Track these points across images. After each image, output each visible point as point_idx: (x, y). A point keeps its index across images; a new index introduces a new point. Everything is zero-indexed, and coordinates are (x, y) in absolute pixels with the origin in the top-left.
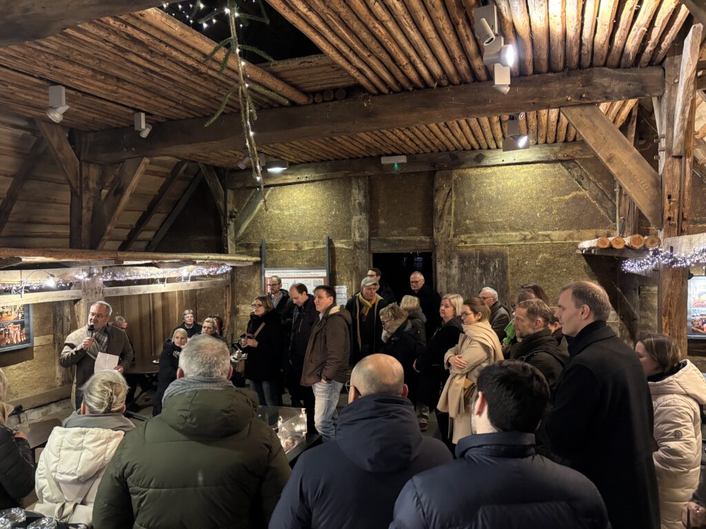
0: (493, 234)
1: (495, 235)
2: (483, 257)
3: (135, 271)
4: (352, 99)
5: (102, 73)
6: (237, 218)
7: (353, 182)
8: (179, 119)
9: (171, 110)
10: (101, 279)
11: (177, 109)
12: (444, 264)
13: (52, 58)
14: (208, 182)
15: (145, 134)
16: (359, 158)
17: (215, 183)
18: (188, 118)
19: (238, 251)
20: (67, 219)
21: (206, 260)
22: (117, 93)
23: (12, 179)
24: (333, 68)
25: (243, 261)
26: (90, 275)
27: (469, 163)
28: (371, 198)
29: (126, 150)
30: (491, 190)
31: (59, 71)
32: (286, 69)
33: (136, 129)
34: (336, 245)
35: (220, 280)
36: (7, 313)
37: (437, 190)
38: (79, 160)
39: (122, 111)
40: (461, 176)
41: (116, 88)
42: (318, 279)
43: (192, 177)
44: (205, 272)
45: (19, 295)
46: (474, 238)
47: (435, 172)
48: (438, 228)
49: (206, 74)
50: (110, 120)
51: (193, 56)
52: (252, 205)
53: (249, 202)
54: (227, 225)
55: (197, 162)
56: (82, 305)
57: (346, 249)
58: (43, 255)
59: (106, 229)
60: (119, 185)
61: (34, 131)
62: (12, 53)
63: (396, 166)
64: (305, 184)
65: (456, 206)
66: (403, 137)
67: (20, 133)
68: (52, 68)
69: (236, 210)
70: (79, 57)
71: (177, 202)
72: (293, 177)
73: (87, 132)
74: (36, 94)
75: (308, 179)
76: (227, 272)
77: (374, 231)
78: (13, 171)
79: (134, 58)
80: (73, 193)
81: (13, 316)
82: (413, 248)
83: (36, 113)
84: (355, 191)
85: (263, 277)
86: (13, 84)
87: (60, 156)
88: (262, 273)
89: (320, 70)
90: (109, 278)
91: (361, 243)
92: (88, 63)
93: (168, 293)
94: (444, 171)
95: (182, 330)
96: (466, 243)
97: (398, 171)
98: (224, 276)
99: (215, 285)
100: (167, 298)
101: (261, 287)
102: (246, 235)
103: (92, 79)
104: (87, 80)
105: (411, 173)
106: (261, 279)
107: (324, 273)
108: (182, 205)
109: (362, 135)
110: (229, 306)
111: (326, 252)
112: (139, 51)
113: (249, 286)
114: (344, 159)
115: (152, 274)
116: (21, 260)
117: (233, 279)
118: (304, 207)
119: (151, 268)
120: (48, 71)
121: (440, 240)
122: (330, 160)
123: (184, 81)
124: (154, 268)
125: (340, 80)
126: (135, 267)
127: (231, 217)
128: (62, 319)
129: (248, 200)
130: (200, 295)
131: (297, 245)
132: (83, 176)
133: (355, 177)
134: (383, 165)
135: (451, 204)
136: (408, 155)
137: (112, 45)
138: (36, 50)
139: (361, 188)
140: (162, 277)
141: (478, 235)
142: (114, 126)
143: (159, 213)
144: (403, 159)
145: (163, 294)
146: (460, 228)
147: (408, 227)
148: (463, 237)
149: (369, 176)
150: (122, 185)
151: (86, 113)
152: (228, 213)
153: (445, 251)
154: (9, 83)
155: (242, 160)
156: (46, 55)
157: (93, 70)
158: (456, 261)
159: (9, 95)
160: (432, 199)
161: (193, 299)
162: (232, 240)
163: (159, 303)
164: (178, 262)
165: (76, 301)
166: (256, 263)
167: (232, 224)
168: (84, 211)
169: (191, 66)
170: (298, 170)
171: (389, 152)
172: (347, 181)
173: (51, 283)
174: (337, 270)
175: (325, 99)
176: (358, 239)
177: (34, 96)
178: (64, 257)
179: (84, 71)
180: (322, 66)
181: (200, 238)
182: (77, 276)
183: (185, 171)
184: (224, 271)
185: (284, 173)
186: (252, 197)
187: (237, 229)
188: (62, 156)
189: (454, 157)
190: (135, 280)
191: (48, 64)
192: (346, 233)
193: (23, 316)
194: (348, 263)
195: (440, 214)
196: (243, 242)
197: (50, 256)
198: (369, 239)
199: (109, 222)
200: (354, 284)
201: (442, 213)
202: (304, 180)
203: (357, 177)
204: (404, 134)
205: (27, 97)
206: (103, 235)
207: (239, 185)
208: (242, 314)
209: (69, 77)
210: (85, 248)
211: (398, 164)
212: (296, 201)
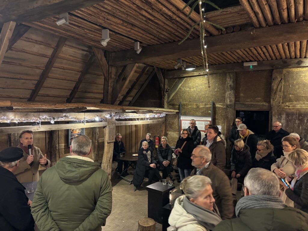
0: (305, 103)
1: (306, 103)
2: (300, 114)
3: (128, 115)
4: (244, 31)
5: (126, 22)
6: (169, 92)
7: (227, 75)
8: (153, 45)
9: (151, 40)
10: (114, 118)
11: (154, 39)
12: (277, 117)
13: (107, 14)
14: (158, 76)
15: (138, 52)
16: (231, 63)
17: (160, 76)
18: (157, 44)
19: (168, 107)
20: (103, 91)
21: (157, 111)
22: (130, 32)
23: (81, 73)
24: (238, 14)
25: (172, 112)
26: (111, 116)
27: (293, 65)
28: (236, 83)
29: (128, 60)
30: (305, 79)
31: (109, 21)
32: (213, 16)
33: (135, 50)
34: (217, 106)
35: (160, 120)
36: (75, 130)
37: (274, 79)
38: (108, 65)
39: (129, 41)
40: (288, 72)
41: (130, 29)
42: (207, 122)
43: (150, 73)
44: (156, 116)
45: (83, 124)
46: (294, 105)
47: (273, 70)
48: (273, 99)
49: (174, 20)
50: (123, 46)
51: (172, 10)
52: (176, 86)
53: (174, 85)
54: (164, 95)
55: (153, 66)
56: (107, 129)
57: (221, 108)
58: (95, 107)
59: (118, 96)
60: (125, 76)
61: (90, 52)
62: (90, 13)
63: (251, 67)
64: (202, 76)
65: (284, 88)
66: (260, 51)
67: (85, 53)
68: (106, 20)
69: (169, 88)
70: (119, 13)
71: (143, 84)
72: (197, 73)
73: (112, 52)
74: (95, 34)
75: (204, 74)
76: (163, 117)
77: (238, 99)
78: (81, 69)
79: (144, 13)
80: (105, 79)
81: (78, 131)
82: (258, 108)
83: (93, 43)
84: (228, 79)
85: (180, 120)
86: (87, 29)
87: (101, 63)
88: (179, 118)
89: (230, 15)
90: (118, 118)
91: (230, 105)
92: (122, 17)
93: (138, 125)
94: (278, 70)
95: (145, 142)
96: (289, 107)
97: (252, 69)
98: (162, 118)
99: (159, 122)
100: (138, 127)
101: (178, 124)
102: (172, 100)
103: (122, 25)
104: (119, 26)
105: (260, 70)
106: (179, 120)
107: (210, 119)
108: (145, 86)
109: (239, 51)
110: (164, 132)
111: (212, 109)
112: (147, 8)
113: (173, 123)
114: (223, 64)
115: (134, 116)
116: (86, 108)
117: (166, 120)
118: (201, 87)
119: (134, 113)
120: (103, 22)
121: (274, 105)
122: (216, 64)
123: (162, 24)
124: (135, 114)
125: (239, 21)
126: (128, 113)
127: (167, 91)
128: (95, 133)
129: (174, 84)
130: (151, 126)
131: (197, 105)
132: (110, 72)
133: (228, 73)
134: (244, 66)
135: (282, 86)
136: (259, 61)
137: (136, 6)
138: (101, 10)
139: (231, 78)
140: (138, 117)
141: (296, 103)
142: (124, 49)
143: (135, 89)
144: (255, 64)
145: (136, 125)
146: (286, 99)
147: (256, 97)
148: (287, 104)
149: (236, 72)
150: (126, 76)
151: (114, 43)
152: (165, 90)
153: (278, 110)
154: (85, 28)
155: (176, 65)
156: (105, 13)
157: (123, 20)
158: (284, 116)
159: (84, 35)
160: (271, 83)
161: (148, 128)
162: (166, 102)
163: (134, 129)
164: (146, 111)
165: (104, 127)
166: (177, 113)
167: (166, 95)
168: (110, 87)
169: (169, 16)
170: (199, 69)
171: (248, 60)
172: (224, 74)
173: (97, 119)
174: (216, 118)
175: (228, 32)
176: (229, 103)
177: (94, 35)
178: (103, 108)
179: (119, 21)
180: (233, 13)
181: (152, 101)
182: (106, 116)
183: (147, 71)
184: (163, 116)
185: (193, 71)
186: (176, 82)
187: (169, 97)
188: (102, 63)
189: (285, 62)
190: (127, 119)
191: (104, 18)
192: (223, 99)
193: (81, 132)
194: (223, 114)
195: (275, 91)
196: (171, 103)
197: (98, 107)
198: (235, 103)
199: (119, 93)
200: (225, 125)
201: (276, 91)
202: (202, 74)
203: (229, 73)
204: (262, 50)
205: (92, 36)
206: (117, 99)
207: (171, 77)
208: (169, 136)
209: (112, 24)
210: (109, 104)
211: (252, 66)
212: (197, 84)
